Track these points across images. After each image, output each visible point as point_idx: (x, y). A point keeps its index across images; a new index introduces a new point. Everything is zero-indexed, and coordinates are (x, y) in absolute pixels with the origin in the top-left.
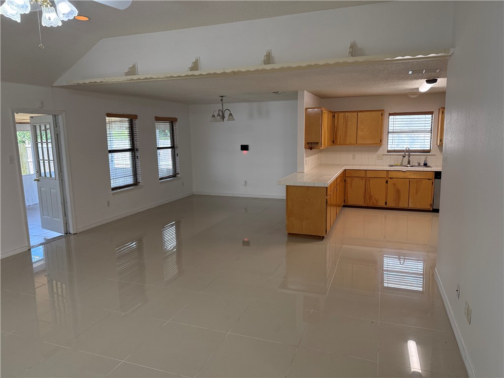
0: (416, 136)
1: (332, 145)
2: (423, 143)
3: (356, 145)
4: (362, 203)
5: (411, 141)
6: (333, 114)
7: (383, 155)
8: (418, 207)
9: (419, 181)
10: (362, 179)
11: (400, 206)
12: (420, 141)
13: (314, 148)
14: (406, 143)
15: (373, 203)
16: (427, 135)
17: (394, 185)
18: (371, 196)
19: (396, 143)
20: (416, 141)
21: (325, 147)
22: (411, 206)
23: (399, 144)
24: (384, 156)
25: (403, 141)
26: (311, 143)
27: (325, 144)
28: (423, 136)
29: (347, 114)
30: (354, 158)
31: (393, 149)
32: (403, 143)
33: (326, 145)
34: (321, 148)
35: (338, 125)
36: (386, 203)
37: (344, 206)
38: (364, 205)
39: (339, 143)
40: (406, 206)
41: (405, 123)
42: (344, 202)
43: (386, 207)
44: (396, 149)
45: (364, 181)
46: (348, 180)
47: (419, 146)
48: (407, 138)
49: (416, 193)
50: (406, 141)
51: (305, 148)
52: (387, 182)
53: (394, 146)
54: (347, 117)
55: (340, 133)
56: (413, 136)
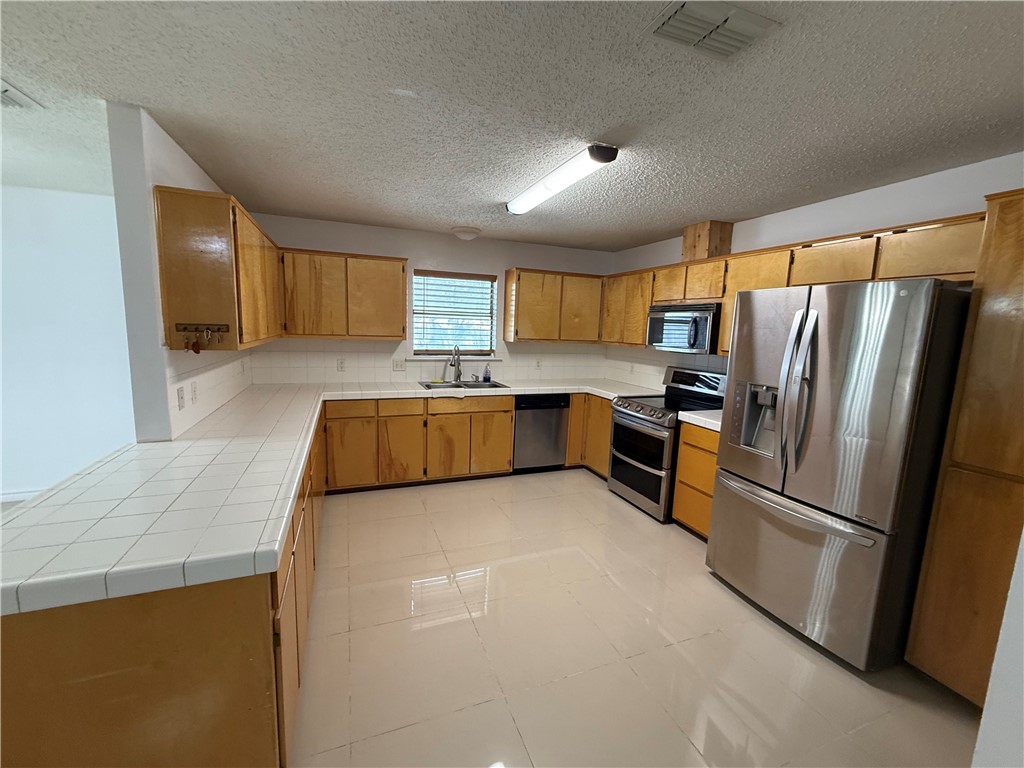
0: (466, 322)
1: (281, 336)
2: (478, 338)
3: (347, 337)
4: (372, 481)
5: (458, 332)
6: (281, 255)
7: (406, 360)
8: (488, 470)
9: (488, 415)
10: (369, 422)
11: (453, 473)
12: (473, 332)
13: (208, 346)
14: (450, 337)
15: (397, 475)
16: (485, 322)
17: (441, 429)
18: (391, 459)
19: (429, 337)
20: (466, 332)
21: (257, 344)
22: (475, 470)
23: (436, 337)
24: (408, 364)
25: (442, 332)
26: (197, 329)
27: (256, 332)
28: (478, 322)
29: (317, 258)
30: (341, 368)
31: (424, 348)
32: (443, 337)
33: (262, 336)
34: (241, 347)
35: (295, 284)
36: (425, 472)
37: (328, 493)
38: (377, 484)
39: (301, 332)
40: (465, 472)
41: (443, 293)
42: (327, 482)
43: (425, 479)
44: (430, 348)
45: (374, 425)
46: (334, 427)
47: (471, 343)
48: (450, 327)
49: (484, 443)
50: (449, 332)
51: (171, 344)
52: (425, 424)
53: (426, 342)
54: (318, 267)
55: (303, 304)
56: (460, 322)
